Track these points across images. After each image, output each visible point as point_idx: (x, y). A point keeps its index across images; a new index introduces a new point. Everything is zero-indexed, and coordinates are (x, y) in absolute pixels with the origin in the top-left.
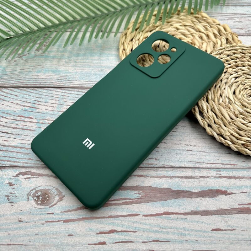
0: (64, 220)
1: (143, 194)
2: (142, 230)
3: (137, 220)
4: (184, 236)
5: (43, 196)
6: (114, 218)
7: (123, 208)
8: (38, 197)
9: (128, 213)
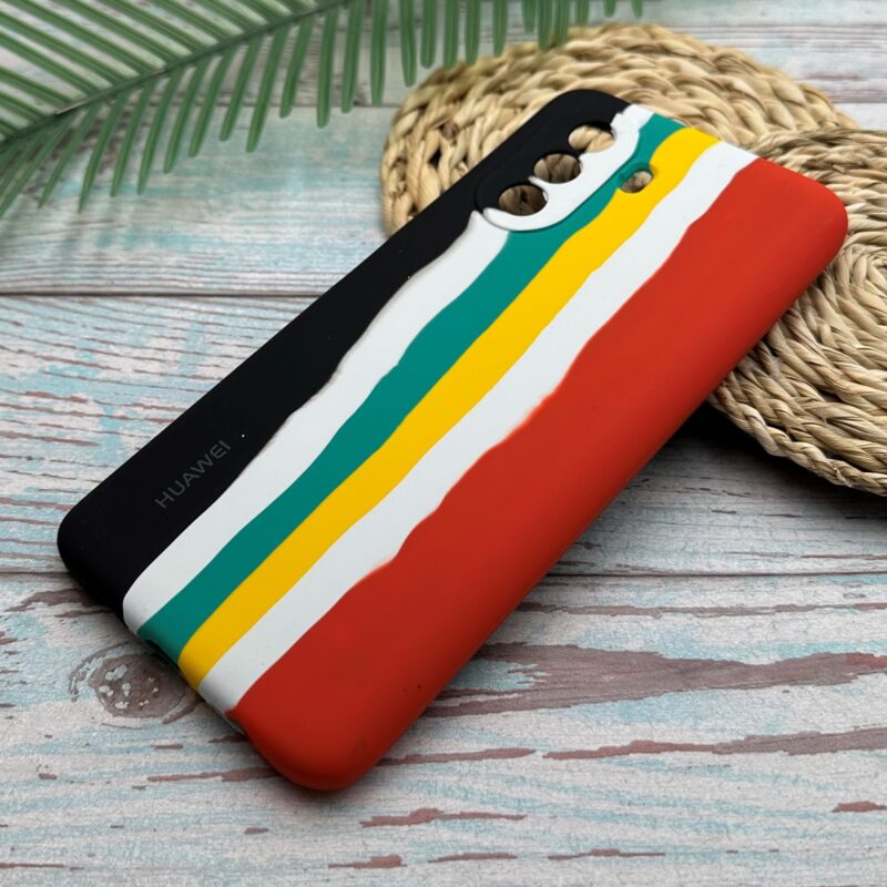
0: (228, 773)
1: (543, 674)
2: (546, 810)
3: (523, 773)
4: (720, 832)
5: (134, 682)
6: (428, 764)
7: (464, 725)
8: (115, 685)
9: (484, 747)
